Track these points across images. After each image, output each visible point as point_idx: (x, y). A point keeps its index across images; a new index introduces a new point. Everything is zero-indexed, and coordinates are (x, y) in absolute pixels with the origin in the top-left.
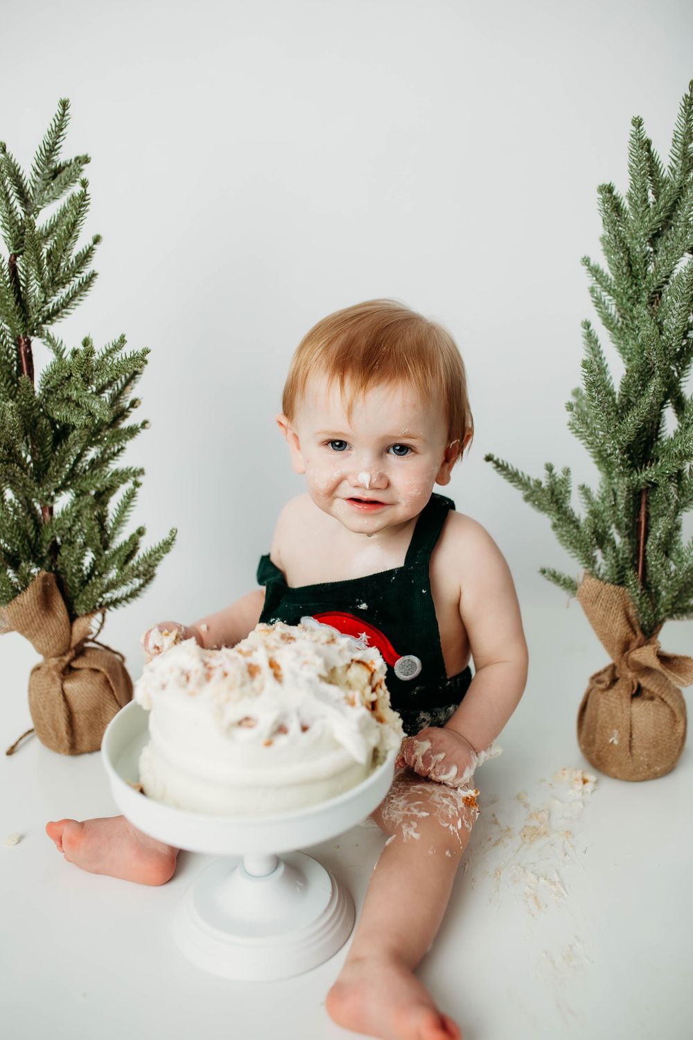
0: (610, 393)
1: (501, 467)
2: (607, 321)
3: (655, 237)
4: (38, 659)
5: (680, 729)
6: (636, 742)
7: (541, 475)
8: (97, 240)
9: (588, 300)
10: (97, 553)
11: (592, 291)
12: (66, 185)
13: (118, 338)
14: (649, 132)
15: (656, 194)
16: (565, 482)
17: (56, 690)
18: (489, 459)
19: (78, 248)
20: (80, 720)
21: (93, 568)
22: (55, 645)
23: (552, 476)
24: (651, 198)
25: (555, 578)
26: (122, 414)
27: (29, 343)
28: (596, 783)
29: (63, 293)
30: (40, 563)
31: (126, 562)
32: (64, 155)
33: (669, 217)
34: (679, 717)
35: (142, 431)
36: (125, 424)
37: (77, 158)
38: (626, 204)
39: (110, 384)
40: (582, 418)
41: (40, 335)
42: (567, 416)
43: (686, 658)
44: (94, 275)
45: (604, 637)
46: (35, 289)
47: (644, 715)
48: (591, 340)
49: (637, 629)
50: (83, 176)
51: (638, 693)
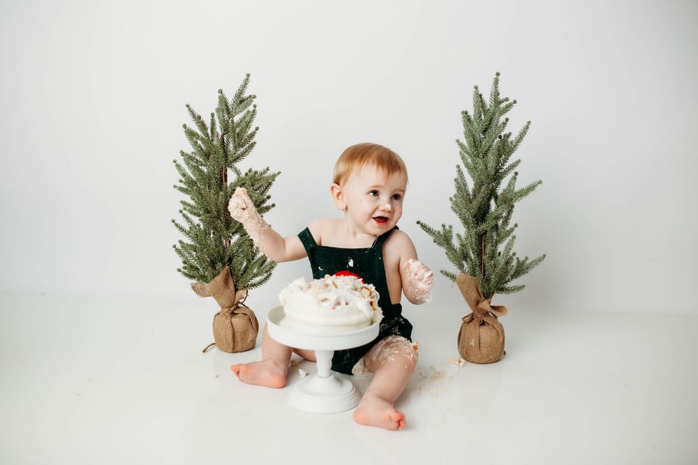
0: (468, 195)
1: (424, 227)
2: (467, 165)
3: (484, 132)
4: (219, 309)
5: (501, 339)
6: (481, 345)
7: (441, 229)
8: (257, 129)
9: (459, 157)
10: (249, 261)
11: (461, 153)
12: (245, 107)
13: (265, 168)
14: (481, 92)
15: (485, 115)
16: (450, 231)
17: (228, 321)
18: (418, 223)
19: (250, 131)
20: (238, 335)
21: (246, 268)
22: (227, 302)
23: (444, 229)
24: (483, 116)
25: (447, 274)
26: (264, 201)
27: (226, 170)
28: (465, 363)
29: (242, 150)
30: (224, 265)
31: (261, 266)
32: (246, 95)
33: (490, 124)
34: (501, 334)
35: (272, 208)
36: (265, 205)
37: (250, 96)
38: (472, 118)
39: (259, 188)
40: (456, 204)
41: (231, 167)
42: (450, 204)
43: (502, 307)
44: (255, 143)
45: (467, 299)
46: (231, 146)
47: (485, 333)
48: (460, 172)
49: (482, 295)
50: (253, 103)
51: (483, 324)
